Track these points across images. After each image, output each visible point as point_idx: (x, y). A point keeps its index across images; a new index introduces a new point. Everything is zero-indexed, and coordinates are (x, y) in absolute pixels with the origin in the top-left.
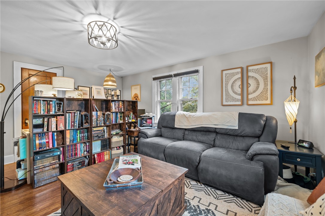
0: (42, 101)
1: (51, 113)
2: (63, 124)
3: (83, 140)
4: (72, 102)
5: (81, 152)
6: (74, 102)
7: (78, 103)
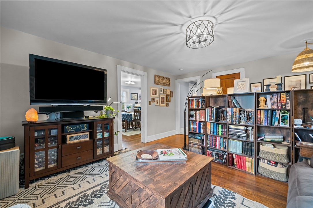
0: (195, 100)
1: (199, 108)
2: (203, 116)
3: (225, 135)
4: (218, 98)
5: (221, 145)
6: (220, 98)
7: (223, 100)
